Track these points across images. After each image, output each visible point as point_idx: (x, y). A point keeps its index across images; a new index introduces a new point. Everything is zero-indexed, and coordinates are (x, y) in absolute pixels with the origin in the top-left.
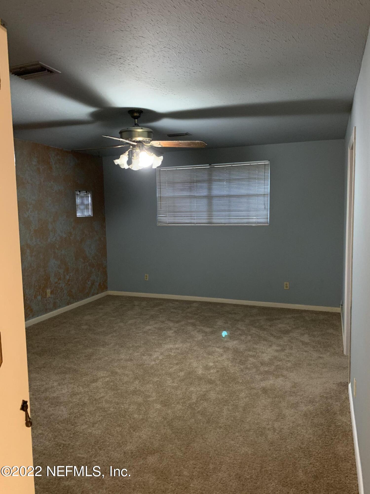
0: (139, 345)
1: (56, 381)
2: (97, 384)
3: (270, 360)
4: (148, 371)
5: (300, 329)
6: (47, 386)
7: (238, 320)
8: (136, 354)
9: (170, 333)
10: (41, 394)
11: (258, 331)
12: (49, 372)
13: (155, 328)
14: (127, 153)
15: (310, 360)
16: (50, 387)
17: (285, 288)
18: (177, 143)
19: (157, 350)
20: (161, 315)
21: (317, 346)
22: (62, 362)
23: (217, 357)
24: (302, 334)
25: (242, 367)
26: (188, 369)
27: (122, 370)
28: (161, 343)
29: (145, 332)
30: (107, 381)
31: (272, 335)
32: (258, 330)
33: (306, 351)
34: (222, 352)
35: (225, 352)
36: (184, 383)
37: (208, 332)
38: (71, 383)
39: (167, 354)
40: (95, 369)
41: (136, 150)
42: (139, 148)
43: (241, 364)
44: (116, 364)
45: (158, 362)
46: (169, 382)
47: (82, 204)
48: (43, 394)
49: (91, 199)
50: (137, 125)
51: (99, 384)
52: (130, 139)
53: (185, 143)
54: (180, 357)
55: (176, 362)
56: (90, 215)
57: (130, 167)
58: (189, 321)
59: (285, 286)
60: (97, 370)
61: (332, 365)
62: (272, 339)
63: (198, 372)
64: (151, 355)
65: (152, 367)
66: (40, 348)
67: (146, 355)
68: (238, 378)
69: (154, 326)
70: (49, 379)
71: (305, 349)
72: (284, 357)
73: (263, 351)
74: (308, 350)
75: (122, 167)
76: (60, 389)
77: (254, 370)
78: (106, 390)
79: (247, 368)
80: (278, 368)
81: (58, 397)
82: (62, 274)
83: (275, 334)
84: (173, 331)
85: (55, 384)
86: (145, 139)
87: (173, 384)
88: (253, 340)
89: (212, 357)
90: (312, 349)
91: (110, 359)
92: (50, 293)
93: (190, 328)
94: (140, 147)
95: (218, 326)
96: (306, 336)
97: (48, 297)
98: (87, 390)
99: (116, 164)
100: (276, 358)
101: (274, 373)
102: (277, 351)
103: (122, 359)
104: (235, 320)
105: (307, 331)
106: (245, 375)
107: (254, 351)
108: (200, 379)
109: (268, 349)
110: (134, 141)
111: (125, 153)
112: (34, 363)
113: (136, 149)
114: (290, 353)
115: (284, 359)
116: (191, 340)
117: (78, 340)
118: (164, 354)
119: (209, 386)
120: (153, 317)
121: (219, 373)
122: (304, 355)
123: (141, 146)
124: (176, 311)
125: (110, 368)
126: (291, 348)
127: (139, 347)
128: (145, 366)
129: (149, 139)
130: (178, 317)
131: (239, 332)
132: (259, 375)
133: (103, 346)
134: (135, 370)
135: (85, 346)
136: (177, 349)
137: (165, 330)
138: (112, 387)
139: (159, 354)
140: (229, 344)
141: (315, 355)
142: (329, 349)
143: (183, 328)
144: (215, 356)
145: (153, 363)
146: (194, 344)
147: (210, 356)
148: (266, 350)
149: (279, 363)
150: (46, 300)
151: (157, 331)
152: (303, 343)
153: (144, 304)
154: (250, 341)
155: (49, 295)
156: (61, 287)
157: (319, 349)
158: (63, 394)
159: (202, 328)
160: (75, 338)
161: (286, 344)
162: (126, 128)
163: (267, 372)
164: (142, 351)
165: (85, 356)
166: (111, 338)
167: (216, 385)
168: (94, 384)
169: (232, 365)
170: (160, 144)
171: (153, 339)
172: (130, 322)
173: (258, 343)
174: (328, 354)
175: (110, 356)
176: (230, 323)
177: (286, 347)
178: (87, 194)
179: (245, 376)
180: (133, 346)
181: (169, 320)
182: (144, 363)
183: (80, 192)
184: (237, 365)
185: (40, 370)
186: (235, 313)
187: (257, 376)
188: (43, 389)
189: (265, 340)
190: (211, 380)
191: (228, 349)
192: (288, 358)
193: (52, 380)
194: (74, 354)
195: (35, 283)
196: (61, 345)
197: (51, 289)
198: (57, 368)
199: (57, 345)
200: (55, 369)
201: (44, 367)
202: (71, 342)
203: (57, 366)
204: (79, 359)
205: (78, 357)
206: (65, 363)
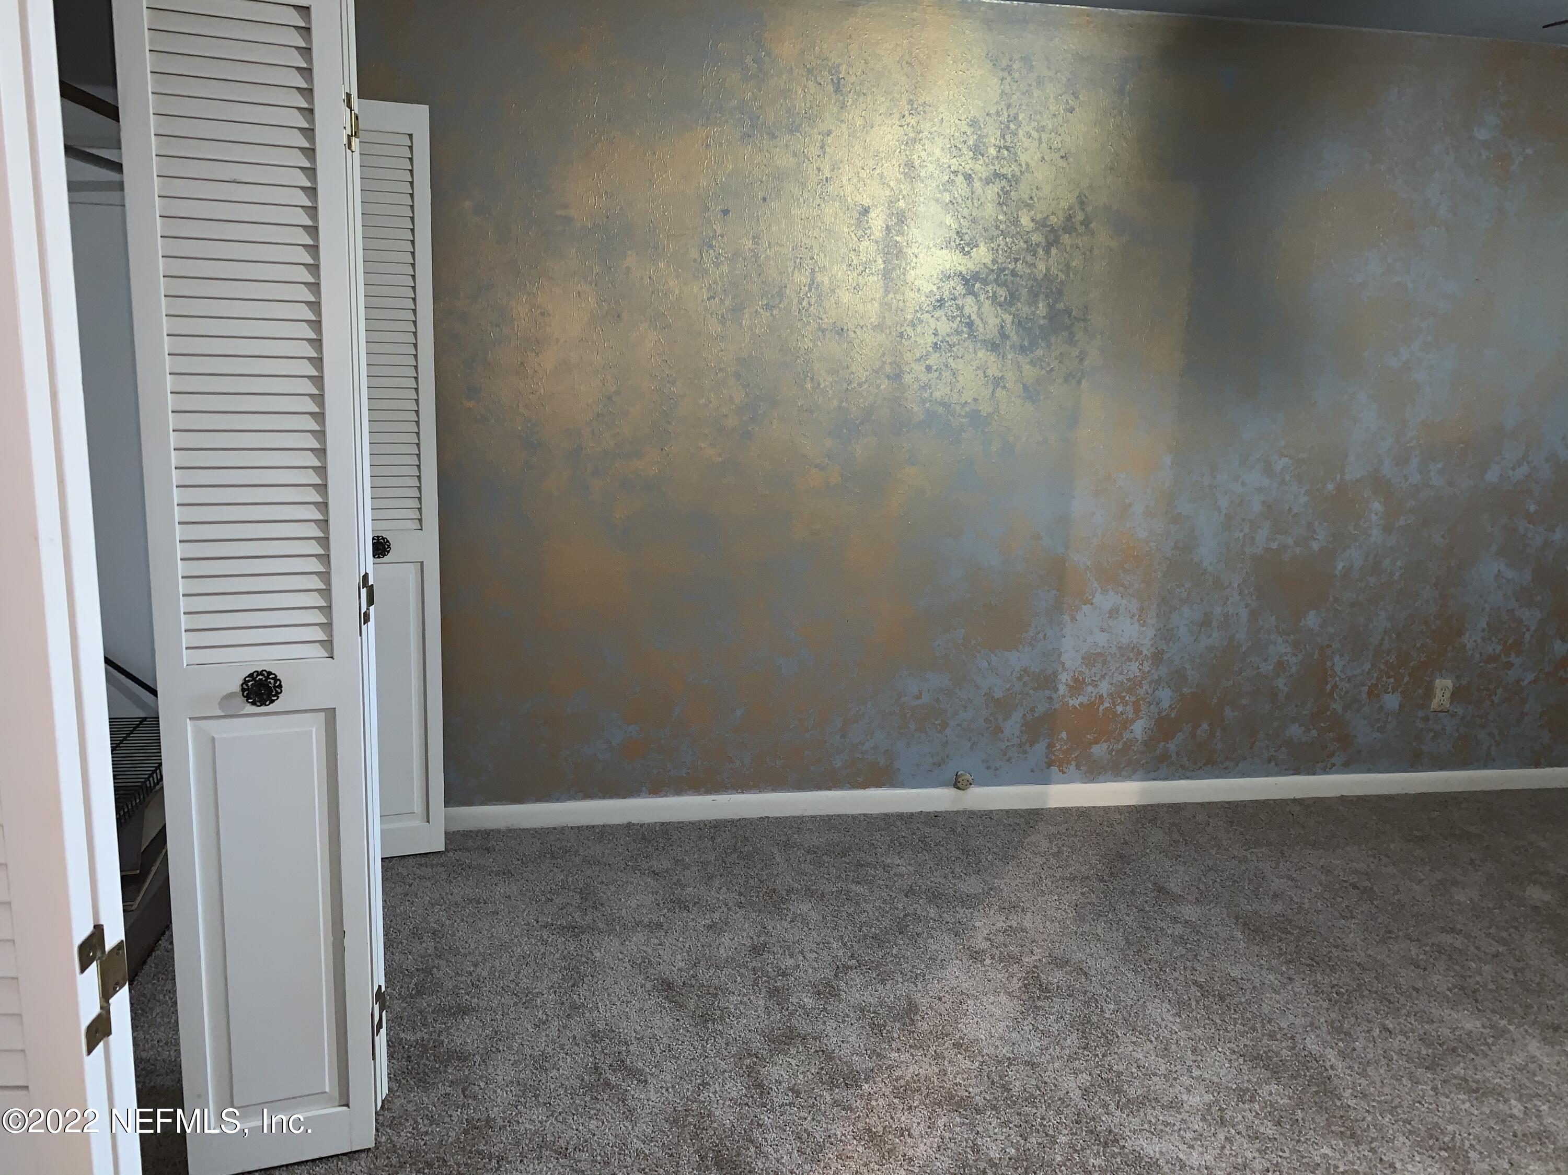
1: (1210, 1086)
6: (1158, 1085)
10: (1112, 1108)
12: (1218, 1029)
16: (1166, 1099)
22: (1306, 1015)
38: (1256, 1136)
40: (1411, 1132)
48: (1118, 1113)
66: (1279, 907)
70: (1195, 1061)
76: (1189, 1135)
82: (1533, 628)
85: (1196, 1099)
92: (1448, 695)
97: (1434, 704)
117: (1458, 944)
133: (1551, 1031)
135: (1462, 988)
150: (1426, 719)
155: (1441, 699)
156: (1512, 680)
160: (1453, 930)
165: (1424, 1040)
185: (1197, 1002)
188: (1135, 1090)
193: (1196, 1073)
194: (1385, 998)
195: (1383, 639)
196: (1367, 929)
197: (1458, 678)
198: (1263, 1026)
199: (1352, 924)
200: (1254, 1029)
201: (1222, 999)
202: (1418, 940)
203: (1269, 1022)
204: (1386, 1039)
205: (1391, 1026)
206: (1312, 1024)
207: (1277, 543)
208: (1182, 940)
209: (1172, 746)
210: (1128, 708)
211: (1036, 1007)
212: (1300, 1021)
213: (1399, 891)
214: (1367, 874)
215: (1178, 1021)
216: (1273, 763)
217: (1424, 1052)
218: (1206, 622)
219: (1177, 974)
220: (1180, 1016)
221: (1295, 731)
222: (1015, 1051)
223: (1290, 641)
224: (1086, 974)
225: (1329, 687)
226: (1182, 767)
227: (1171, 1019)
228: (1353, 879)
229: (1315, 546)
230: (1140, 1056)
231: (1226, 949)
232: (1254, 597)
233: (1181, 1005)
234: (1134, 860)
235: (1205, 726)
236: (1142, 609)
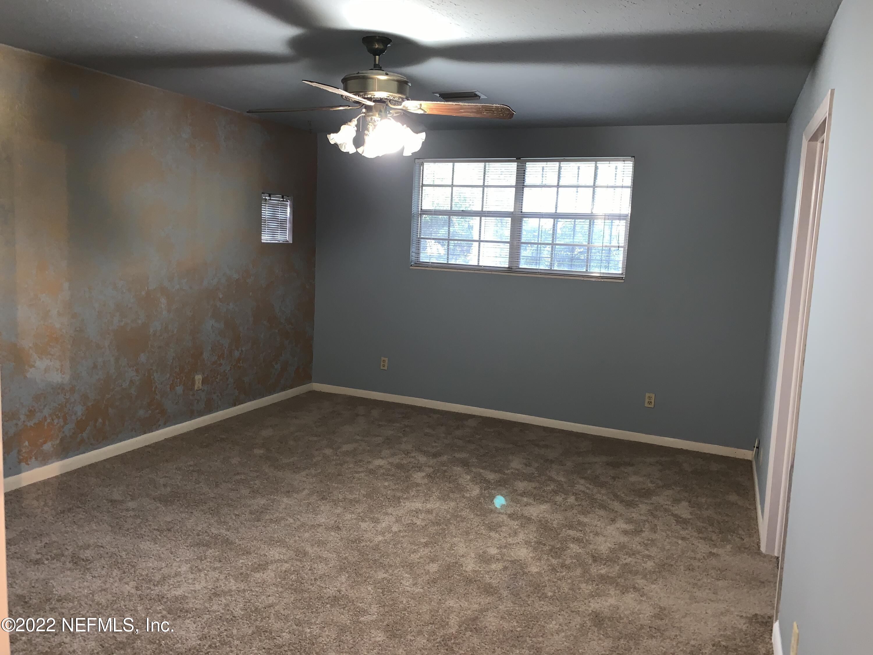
0: (355, 498)
1: (187, 562)
2: (265, 576)
3: (612, 551)
4: (368, 555)
5: (673, 489)
6: (165, 571)
7: (552, 462)
8: (348, 516)
9: (418, 477)
10: (152, 587)
11: (591, 487)
12: (176, 541)
13: (391, 464)
14: (355, 122)
15: (691, 558)
16: (173, 574)
17: (647, 405)
18: (457, 107)
19: (390, 510)
20: (405, 439)
21: (706, 529)
22: (206, 522)
23: (505, 537)
24: (676, 501)
25: (554, 561)
26: (447, 558)
27: (317, 549)
28: (399, 498)
29: (371, 472)
30: (285, 571)
31: (617, 497)
32: (590, 484)
33: (683, 539)
34: (517, 527)
35: (522, 526)
36: (435, 589)
37: (493, 481)
38: (215, 569)
39: (407, 520)
40: (265, 542)
41: (373, 117)
42: (379, 114)
43: (552, 556)
44: (307, 535)
45: (388, 536)
46: (407, 583)
47: (274, 218)
48: (156, 588)
49: (290, 210)
50: (378, 67)
51: (269, 575)
52: (361, 94)
53: (471, 108)
54: (432, 529)
55: (425, 540)
56: (288, 241)
57: (360, 150)
58: (457, 455)
59: (647, 400)
60: (269, 545)
61: (737, 574)
62: (616, 505)
63: (466, 567)
64: (376, 521)
65: (376, 548)
66: (169, 489)
67: (367, 519)
68: (546, 586)
69: (390, 460)
70: (174, 556)
71: (681, 532)
72: (639, 547)
73: (599, 530)
74: (688, 536)
75: (344, 150)
76: (190, 581)
77: (579, 571)
78: (281, 590)
79: (563, 566)
80: (627, 570)
81: (184, 597)
82: (227, 347)
83: (623, 495)
84: (424, 474)
85: (184, 568)
86: (392, 96)
87: (414, 588)
88: (579, 505)
89: (497, 535)
90: (695, 534)
91: (298, 523)
92: (200, 382)
93: (458, 469)
94: (381, 111)
95: (512, 470)
96: (685, 504)
97: (196, 388)
98: (242, 586)
99: (332, 142)
100: (622, 547)
101: (619, 580)
102: (625, 532)
103: (320, 525)
104: (547, 460)
105: (686, 495)
106: (560, 580)
107: (580, 528)
108: (469, 581)
109: (608, 527)
110: (370, 99)
111: (350, 121)
112: (150, 518)
113: (372, 115)
114: (652, 540)
115: (639, 553)
116: (458, 496)
117: (243, 477)
118: (403, 520)
119: (484, 600)
120: (389, 442)
121: (508, 572)
122: (679, 546)
123: (383, 111)
124: (434, 432)
125: (295, 541)
126: (654, 529)
127: (357, 502)
128: (363, 544)
129: (400, 96)
130: (436, 444)
131: (552, 486)
132: (587, 582)
133: (288, 493)
134: (343, 552)
135: (253, 492)
136: (429, 512)
137: (410, 470)
138: (292, 585)
139: (394, 520)
140: (531, 511)
141: (703, 548)
142: (729, 537)
143: (445, 468)
144: (501, 533)
145: (380, 538)
146: (463, 505)
147: (493, 534)
148: (605, 528)
149: (629, 560)
150: (193, 395)
151: (393, 470)
152: (680, 521)
153: (375, 413)
154: (572, 507)
155: (198, 385)
156: (222, 371)
157: (710, 536)
158: (195, 591)
159: (481, 471)
160: (238, 474)
161: (644, 518)
162: (356, 72)
163: (604, 579)
164: (360, 510)
165: (251, 513)
166: (305, 479)
167: (500, 599)
168: (257, 575)
169: (535, 557)
170: (420, 108)
171: (385, 487)
172: (346, 448)
173: (589, 513)
174: (729, 547)
175: (299, 517)
176: (536, 465)
177: (644, 525)
178: (283, 201)
179: (559, 582)
180: (345, 499)
181: (419, 449)
182: (363, 537)
183: (270, 196)
184: (545, 557)
185: (160, 536)
186: (546, 446)
187: (583, 586)
188: (158, 577)
189: (603, 507)
190: (490, 585)
191: (529, 519)
192: (648, 550)
193: (178, 560)
194: (229, 505)
195: (173, 362)
196: (208, 485)
197: (203, 374)
198: (193, 533)
199: (201, 484)
200: (190, 535)
201: (169, 530)
202: (229, 481)
203: (194, 530)
204: (239, 518)
205: (238, 513)
206: (210, 525)
207: (123, 322)
208: (136, 517)
209: (85, 435)
210: (60, 420)
211: (87, 569)
212: (205, 525)
213: (211, 467)
214: (195, 465)
215: (157, 545)
216: (134, 431)
217: (253, 517)
218: (95, 367)
219: (144, 530)
220: (157, 544)
221: (141, 413)
222: (92, 589)
223: (134, 369)
224: (102, 547)
225: (153, 389)
226: (91, 444)
227: (154, 546)
228: (191, 468)
229: (140, 322)
230: (151, 565)
231: (158, 512)
232: (116, 351)
233: (155, 540)
234: (89, 494)
235: (100, 420)
236: (62, 366)
